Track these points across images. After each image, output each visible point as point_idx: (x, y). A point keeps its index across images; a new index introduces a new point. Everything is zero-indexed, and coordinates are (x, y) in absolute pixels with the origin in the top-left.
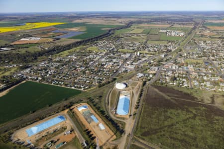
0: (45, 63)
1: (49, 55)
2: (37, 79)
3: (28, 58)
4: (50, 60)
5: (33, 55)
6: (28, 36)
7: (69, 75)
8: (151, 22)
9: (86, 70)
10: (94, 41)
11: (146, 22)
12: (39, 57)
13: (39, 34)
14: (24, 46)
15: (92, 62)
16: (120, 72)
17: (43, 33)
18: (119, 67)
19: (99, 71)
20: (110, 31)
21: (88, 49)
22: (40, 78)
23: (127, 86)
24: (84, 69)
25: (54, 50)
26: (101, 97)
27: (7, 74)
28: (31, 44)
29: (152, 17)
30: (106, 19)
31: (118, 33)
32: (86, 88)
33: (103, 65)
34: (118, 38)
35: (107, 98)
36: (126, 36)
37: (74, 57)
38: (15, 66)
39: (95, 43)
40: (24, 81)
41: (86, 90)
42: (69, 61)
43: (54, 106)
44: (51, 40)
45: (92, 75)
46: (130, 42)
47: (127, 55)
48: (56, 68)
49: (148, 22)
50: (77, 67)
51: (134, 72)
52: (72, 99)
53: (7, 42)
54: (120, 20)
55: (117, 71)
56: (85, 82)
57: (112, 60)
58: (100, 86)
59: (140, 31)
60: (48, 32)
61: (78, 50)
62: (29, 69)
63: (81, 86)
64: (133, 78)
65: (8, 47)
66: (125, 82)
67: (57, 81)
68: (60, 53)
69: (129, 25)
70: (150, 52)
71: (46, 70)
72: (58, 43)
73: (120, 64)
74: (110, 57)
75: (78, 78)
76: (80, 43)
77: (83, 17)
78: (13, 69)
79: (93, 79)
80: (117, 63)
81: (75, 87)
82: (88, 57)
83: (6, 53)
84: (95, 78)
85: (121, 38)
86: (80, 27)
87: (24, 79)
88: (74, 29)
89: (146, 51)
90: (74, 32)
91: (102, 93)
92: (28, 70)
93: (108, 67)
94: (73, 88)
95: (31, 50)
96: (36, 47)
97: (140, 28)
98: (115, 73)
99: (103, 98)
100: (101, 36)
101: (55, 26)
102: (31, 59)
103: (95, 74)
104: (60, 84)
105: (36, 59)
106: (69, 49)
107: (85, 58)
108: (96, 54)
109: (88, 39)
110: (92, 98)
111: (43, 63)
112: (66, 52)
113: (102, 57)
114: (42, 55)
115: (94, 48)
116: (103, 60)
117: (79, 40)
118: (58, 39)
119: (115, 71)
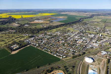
0: (42, 35)
1: (45, 30)
2: (36, 45)
3: (34, 31)
4: (46, 34)
5: (37, 30)
6: (38, 19)
7: (54, 45)
8: (106, 15)
9: (65, 43)
10: (71, 24)
11: (103, 15)
12: (40, 31)
14: (35, 24)
15: (69, 38)
16: (88, 48)
17: (45, 18)
18: (87, 44)
19: (74, 45)
20: (80, 19)
21: (67, 29)
22: (37, 45)
23: (94, 61)
24: (64, 42)
25: (48, 28)
26: (74, 67)
27: (22, 39)
28: (38, 24)
29: (106, 12)
30: (78, 13)
31: (85, 21)
32: (64, 57)
33: (76, 41)
34: (86, 24)
35: (78, 69)
36: (91, 23)
37: (59, 33)
38: (27, 35)
39: (72, 26)
40: (29, 46)
41: (63, 59)
42: (56, 36)
44: (48, 22)
45: (69, 47)
46: (93, 27)
47: (93, 36)
48: (48, 39)
49: (104, 15)
50: (60, 40)
51: (99, 49)
52: (53, 65)
53: (28, 22)
54: (86, 14)
55: (86, 46)
56: (64, 52)
57: (82, 38)
58: (74, 57)
59: (100, 20)
60: (48, 18)
61: (61, 29)
62: (33, 38)
63: (61, 55)
64: (98, 54)
65: (28, 24)
66: (92, 56)
67: (46, 48)
68: (52, 30)
69: (92, 17)
70: (109, 35)
71: (42, 39)
72: (51, 24)
73: (88, 42)
74: (81, 36)
75: (59, 48)
76: (63, 25)
77: (66, 11)
78: (26, 37)
79: (69, 50)
80: (85, 40)
81: (57, 55)
82: (67, 34)
83: (25, 27)
84: (71, 50)
85: (88, 24)
86: (64, 16)
87: (29, 44)
88: (61, 17)
89: (106, 34)
90: (61, 19)
91: (75, 63)
92: (32, 39)
93: (79, 43)
94: (55, 55)
95: (38, 27)
96: (40, 25)
97: (99, 18)
98: (84, 48)
99: (75, 69)
100: (75, 22)
101: (52, 15)
102: (36, 32)
103: (71, 47)
104: (48, 51)
105: (38, 32)
106: (57, 28)
107: (65, 35)
108: (72, 33)
109: (68, 23)
110: (68, 67)
111: (41, 35)
112: (55, 30)
113: (76, 35)
114: (42, 30)
115: (71, 29)
116: (76, 37)
117: (63, 23)
118: (52, 22)
119: (84, 46)
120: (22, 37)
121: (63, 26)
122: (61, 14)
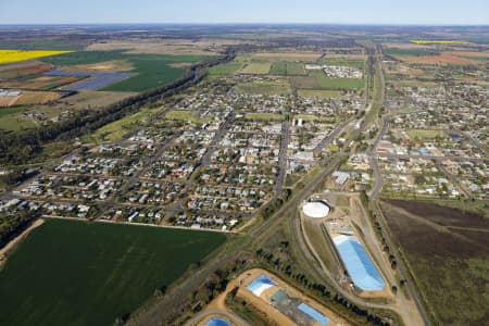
0: (74, 161)
1: (71, 136)
2: (76, 211)
4: (85, 152)
5: (25, 141)
7: (160, 190)
8: (272, 47)
9: (201, 174)
10: (171, 95)
11: (262, 48)
12: (47, 146)
13: (9, 80)
15: (202, 151)
16: (288, 172)
17: (21, 79)
18: (276, 159)
19: (238, 172)
20: (194, 69)
21: (168, 116)
22: (84, 208)
23: (331, 209)
24: (191, 169)
25: (78, 123)
26: (285, 244)
29: (268, 36)
30: (166, 42)
31: (215, 73)
32: (233, 222)
33: (234, 157)
34: (227, 88)
35: (304, 247)
36: (241, 81)
37: (144, 138)
39: (179, 101)
41: (234, 231)
42: (139, 152)
43: (173, 290)
44: (53, 96)
45: (224, 185)
47: (277, 128)
48: (115, 172)
49: (269, 48)
50: (171, 165)
51: (321, 171)
54: (201, 44)
55: (278, 169)
56: (219, 206)
57: (247, 142)
58: (267, 213)
59: (265, 68)
61: (144, 121)
62: (35, 183)
63: (217, 221)
64: (329, 185)
66: (317, 196)
67: (139, 210)
68: (102, 131)
69: (228, 56)
71: (86, 180)
72: (80, 104)
73: (276, 152)
74: (239, 135)
75: (191, 197)
77: (108, 37)
79: (234, 195)
80: (265, 148)
81: (202, 225)
82: (182, 137)
84: (237, 192)
85: (233, 85)
86: (115, 61)
87: (36, 214)
88: (101, 67)
89: (310, 115)
90: (105, 74)
91: (282, 232)
93: (250, 161)
94: (196, 227)
96: (21, 116)
97: (259, 61)
98: (277, 175)
99: (295, 249)
100: (181, 83)
103: (230, 181)
104: (154, 221)
105: (38, 149)
106: (118, 118)
107: (178, 141)
108: (198, 128)
109: (153, 90)
110: (267, 251)
111: (68, 163)
112: (115, 129)
113: (219, 136)
114: (52, 139)
116: (225, 142)
117: (134, 94)
118: (74, 93)
119: (274, 171)
121: (142, 105)
122: (88, 49)
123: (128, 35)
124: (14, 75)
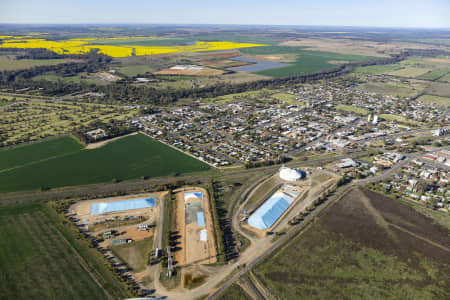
0: (184, 110)
2: (155, 133)
3: (162, 99)
4: (195, 107)
5: (173, 94)
6: (187, 62)
7: (208, 135)
9: (244, 134)
10: (297, 83)
12: (180, 99)
13: (207, 60)
14: (170, 78)
15: (264, 122)
16: (308, 148)
17: (213, 60)
18: (312, 139)
19: (269, 139)
20: (343, 67)
21: (273, 96)
22: (160, 133)
24: (242, 130)
25: (212, 89)
26: (238, 185)
28: (183, 76)
32: (224, 163)
33: (282, 130)
34: (352, 83)
37: (238, 106)
38: (138, 107)
39: (296, 87)
40: (136, 133)
41: (220, 168)
42: (225, 113)
43: (151, 180)
44: (219, 72)
45: (251, 144)
46: (374, 94)
47: (348, 119)
48: (197, 120)
52: (187, 177)
53: (151, 70)
55: (303, 145)
56: (228, 153)
57: (307, 124)
58: (249, 167)
60: (223, 59)
61: (253, 96)
62: (153, 116)
63: (216, 159)
64: (327, 166)
65: (147, 77)
66: (306, 169)
67: (183, 142)
68: (219, 97)
69: (397, 58)
71: (177, 120)
72: (227, 80)
73: (318, 135)
74: (308, 118)
75: (220, 144)
76: (265, 83)
77: (306, 37)
78: (132, 112)
79: (247, 150)
80: (314, 130)
81: (205, 158)
82: (264, 111)
83: (137, 86)
84: (252, 149)
85: (361, 82)
87: (138, 129)
88: (272, 58)
92: (150, 117)
93: (289, 136)
94: (201, 159)
95: (177, 86)
96: (188, 82)
97: (423, 67)
98: (297, 148)
99: (241, 189)
100: (316, 75)
101: (241, 50)
102: (165, 100)
103: (257, 142)
104: (184, 149)
105: (175, 100)
107: (258, 112)
108: (284, 107)
109: (286, 77)
113: (292, 115)
114: (187, 97)
115: (285, 96)
116: (290, 120)
117: (267, 78)
118: (233, 72)
119: (298, 145)
120: (122, 111)
122: (281, 44)
123: (327, 36)
124: (212, 57)
